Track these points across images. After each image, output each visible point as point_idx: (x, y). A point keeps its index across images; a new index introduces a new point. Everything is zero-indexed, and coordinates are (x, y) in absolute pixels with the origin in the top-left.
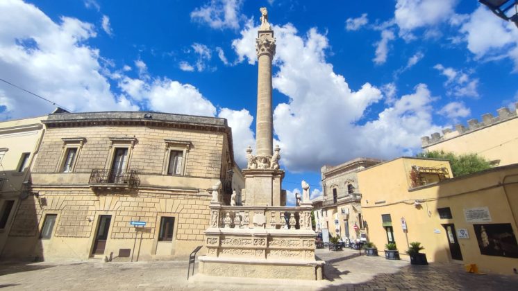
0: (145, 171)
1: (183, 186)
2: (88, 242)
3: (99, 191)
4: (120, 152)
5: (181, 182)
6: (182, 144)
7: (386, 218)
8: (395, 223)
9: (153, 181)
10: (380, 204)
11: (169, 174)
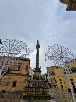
0: (12, 70)
1: (19, 73)
5: (19, 72)
7: (60, 80)
8: (62, 81)
9: (13, 72)
10: (59, 77)
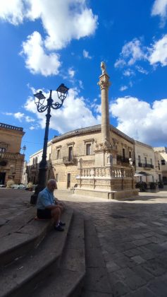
2: (66, 183)
3: (67, 165)
4: (71, 149)
6: (90, 141)
11: (87, 155)
